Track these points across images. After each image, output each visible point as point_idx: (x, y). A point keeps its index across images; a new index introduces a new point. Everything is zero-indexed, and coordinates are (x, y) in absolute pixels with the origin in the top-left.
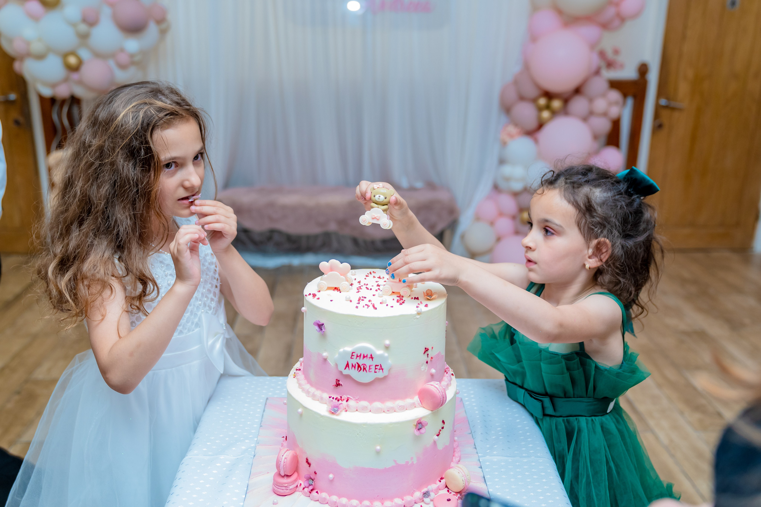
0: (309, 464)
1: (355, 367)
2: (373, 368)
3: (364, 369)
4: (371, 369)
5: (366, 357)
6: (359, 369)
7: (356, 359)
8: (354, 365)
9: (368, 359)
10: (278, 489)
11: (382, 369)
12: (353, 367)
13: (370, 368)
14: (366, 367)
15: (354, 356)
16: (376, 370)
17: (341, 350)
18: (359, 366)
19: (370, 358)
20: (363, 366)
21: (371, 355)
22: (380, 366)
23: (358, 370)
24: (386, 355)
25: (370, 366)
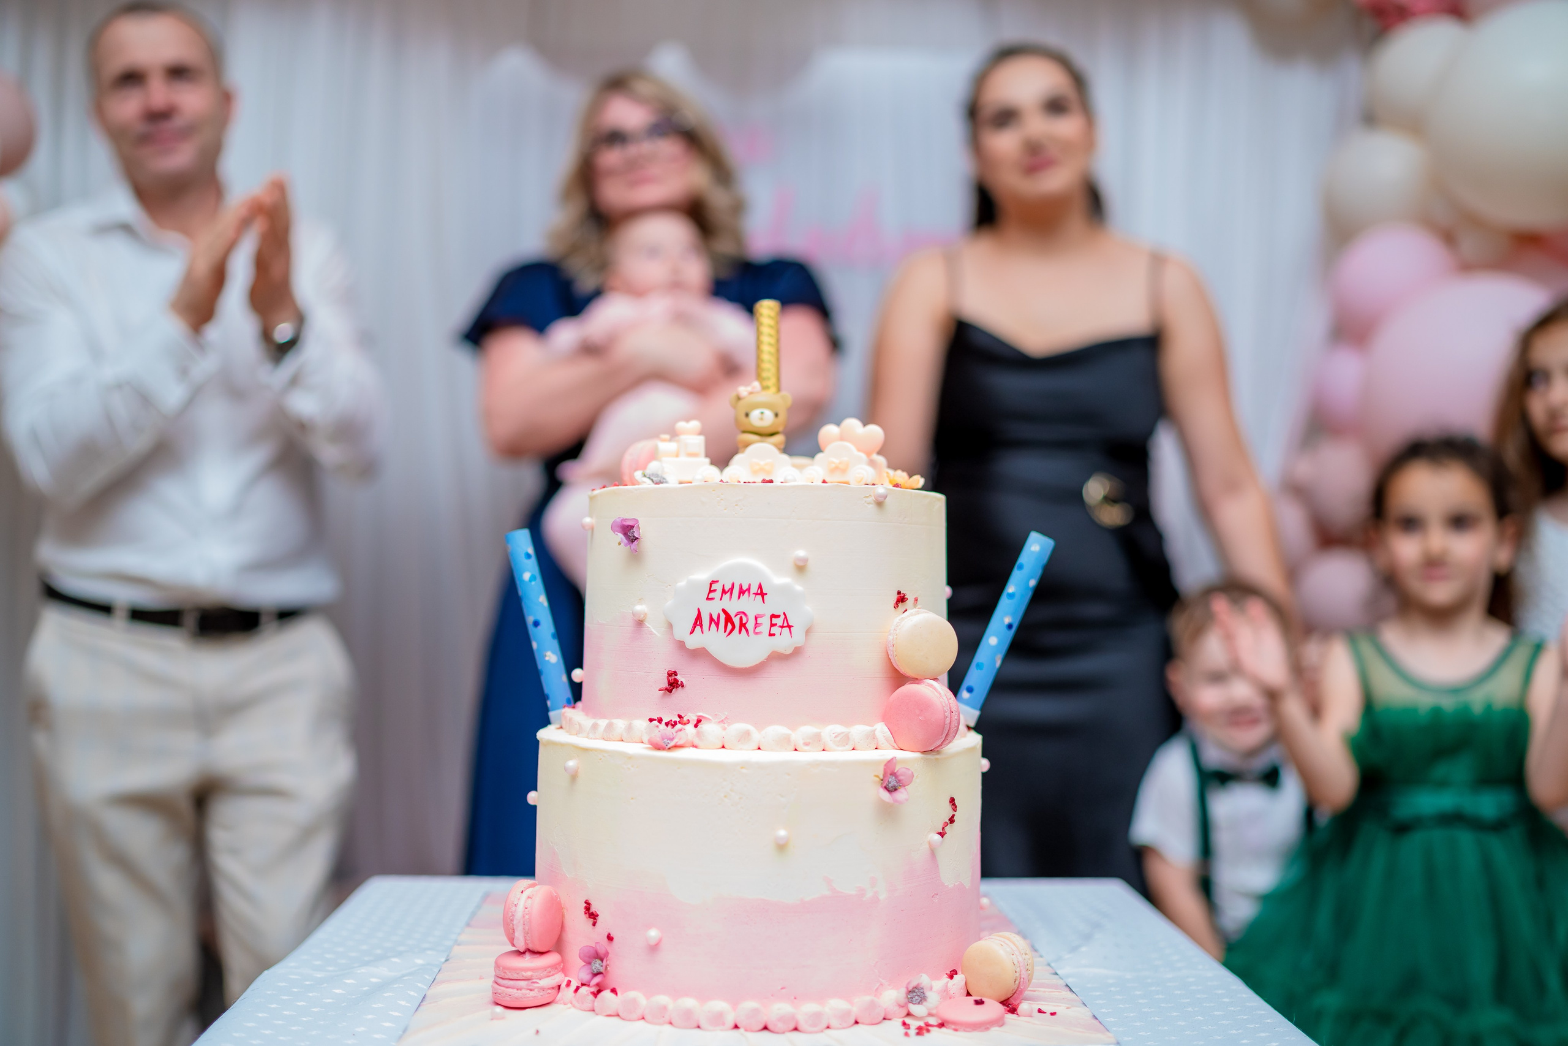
0: (593, 916)
1: (717, 625)
2: (765, 622)
3: (743, 625)
4: (760, 625)
5: (747, 593)
6: (730, 627)
7: (721, 599)
8: (715, 617)
9: (752, 596)
10: (508, 987)
11: (789, 627)
12: (713, 624)
13: (756, 623)
14: (748, 620)
15: (715, 590)
16: (774, 630)
17: (682, 584)
18: (729, 619)
19: (757, 594)
20: (739, 617)
21: (760, 586)
22: (782, 617)
23: (725, 632)
24: (798, 588)
25: (756, 618)
